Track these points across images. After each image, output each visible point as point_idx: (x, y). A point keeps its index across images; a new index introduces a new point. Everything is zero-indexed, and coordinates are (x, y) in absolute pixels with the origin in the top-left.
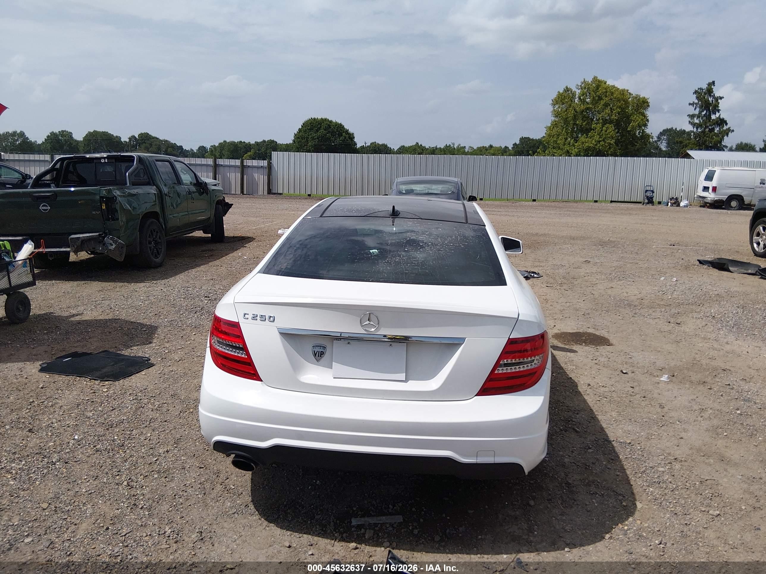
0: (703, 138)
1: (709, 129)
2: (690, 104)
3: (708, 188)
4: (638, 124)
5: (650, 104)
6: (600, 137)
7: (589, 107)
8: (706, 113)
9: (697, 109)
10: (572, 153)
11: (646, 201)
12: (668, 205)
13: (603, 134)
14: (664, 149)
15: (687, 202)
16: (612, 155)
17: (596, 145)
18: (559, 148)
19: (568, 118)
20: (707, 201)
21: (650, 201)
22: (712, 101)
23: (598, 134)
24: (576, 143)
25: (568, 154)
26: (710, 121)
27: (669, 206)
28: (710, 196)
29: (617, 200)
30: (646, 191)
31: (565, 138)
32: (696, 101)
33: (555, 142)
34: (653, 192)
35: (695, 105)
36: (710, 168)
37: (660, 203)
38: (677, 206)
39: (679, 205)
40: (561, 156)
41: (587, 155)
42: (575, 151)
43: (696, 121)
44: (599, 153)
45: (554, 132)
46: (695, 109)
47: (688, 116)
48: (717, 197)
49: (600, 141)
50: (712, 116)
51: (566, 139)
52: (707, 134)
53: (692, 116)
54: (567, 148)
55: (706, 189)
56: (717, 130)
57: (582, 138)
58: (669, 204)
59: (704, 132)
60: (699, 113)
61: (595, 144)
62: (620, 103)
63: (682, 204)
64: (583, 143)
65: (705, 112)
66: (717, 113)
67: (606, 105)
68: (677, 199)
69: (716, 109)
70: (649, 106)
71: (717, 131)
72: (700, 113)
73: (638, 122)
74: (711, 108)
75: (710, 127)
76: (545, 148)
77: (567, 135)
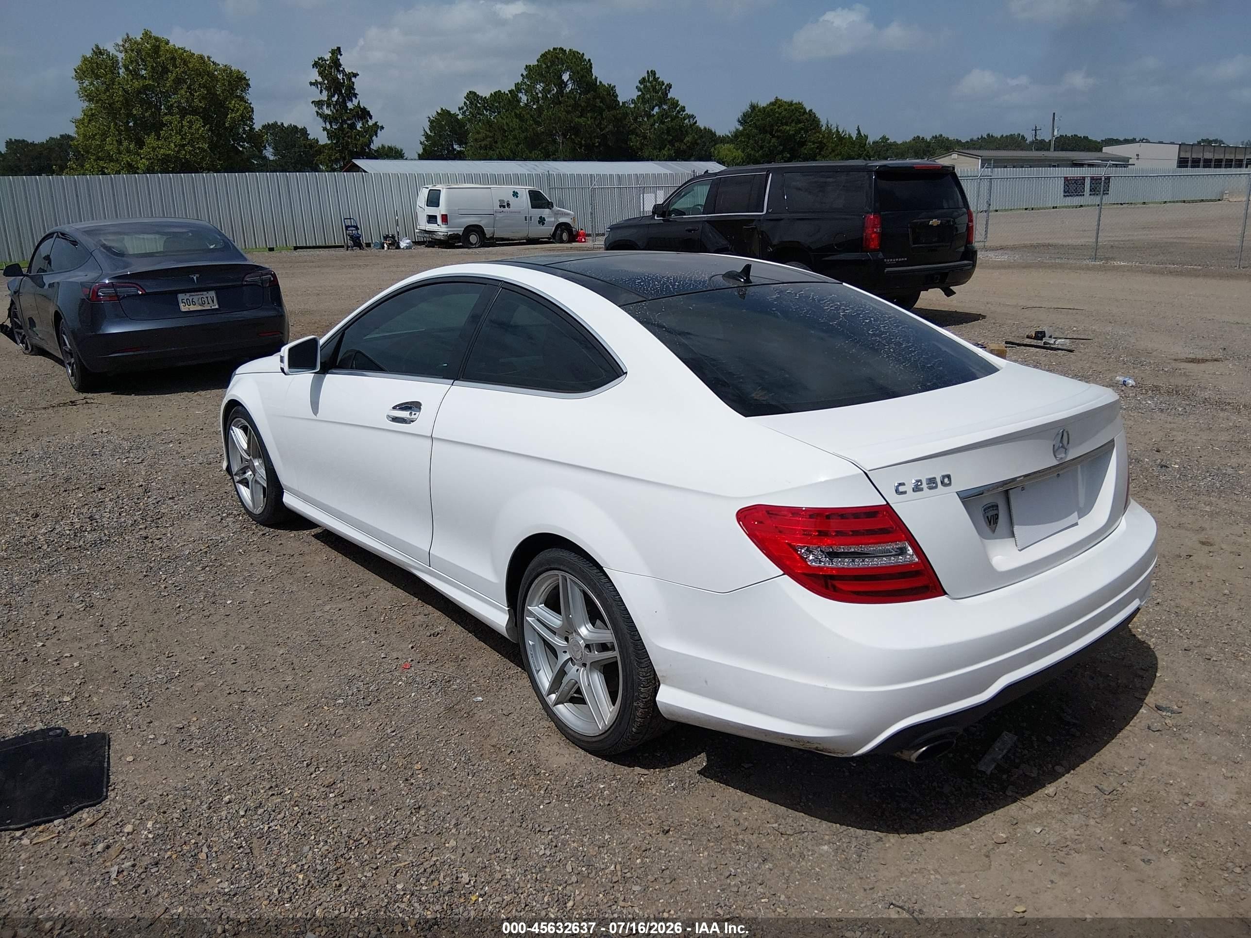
0: (343, 138)
1: (348, 125)
2: (311, 84)
3: (435, 217)
4: (241, 115)
5: (250, 82)
6: (182, 138)
7: (149, 85)
8: (338, 99)
9: (324, 91)
10: (138, 168)
11: (350, 243)
12: (383, 248)
13: (186, 133)
14: (272, 158)
15: (408, 241)
16: (209, 170)
17: (178, 152)
18: (111, 160)
19: (114, 103)
20: (438, 238)
21: (357, 242)
22: (343, 79)
23: (177, 133)
24: (141, 148)
25: (132, 169)
26: (346, 111)
27: (385, 249)
28: (441, 230)
29: (305, 245)
30: (347, 227)
31: (117, 141)
32: (320, 79)
33: (101, 147)
34: (357, 228)
35: (319, 86)
36: (431, 187)
37: (368, 245)
38: (397, 248)
39: (398, 247)
40: (118, 172)
41: (165, 171)
42: (143, 163)
43: (327, 112)
44: (187, 167)
45: (92, 129)
46: (321, 92)
47: (312, 102)
48: (450, 231)
49: (184, 146)
50: (348, 104)
51: (120, 142)
52: (347, 133)
53: (319, 104)
54: (126, 158)
55: (432, 219)
56: (359, 126)
57: (150, 140)
58: (385, 245)
59: (341, 129)
60: (328, 99)
61: (176, 149)
62: (202, 78)
63: (403, 244)
64: (154, 149)
65: (336, 96)
66: (354, 99)
67: (179, 81)
68: (393, 237)
69: (351, 93)
70: (248, 85)
71: (361, 127)
72: (330, 97)
73: (240, 112)
74: (343, 92)
75: (349, 122)
76: (81, 158)
77: (120, 134)
